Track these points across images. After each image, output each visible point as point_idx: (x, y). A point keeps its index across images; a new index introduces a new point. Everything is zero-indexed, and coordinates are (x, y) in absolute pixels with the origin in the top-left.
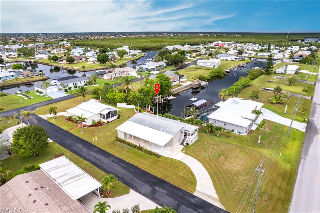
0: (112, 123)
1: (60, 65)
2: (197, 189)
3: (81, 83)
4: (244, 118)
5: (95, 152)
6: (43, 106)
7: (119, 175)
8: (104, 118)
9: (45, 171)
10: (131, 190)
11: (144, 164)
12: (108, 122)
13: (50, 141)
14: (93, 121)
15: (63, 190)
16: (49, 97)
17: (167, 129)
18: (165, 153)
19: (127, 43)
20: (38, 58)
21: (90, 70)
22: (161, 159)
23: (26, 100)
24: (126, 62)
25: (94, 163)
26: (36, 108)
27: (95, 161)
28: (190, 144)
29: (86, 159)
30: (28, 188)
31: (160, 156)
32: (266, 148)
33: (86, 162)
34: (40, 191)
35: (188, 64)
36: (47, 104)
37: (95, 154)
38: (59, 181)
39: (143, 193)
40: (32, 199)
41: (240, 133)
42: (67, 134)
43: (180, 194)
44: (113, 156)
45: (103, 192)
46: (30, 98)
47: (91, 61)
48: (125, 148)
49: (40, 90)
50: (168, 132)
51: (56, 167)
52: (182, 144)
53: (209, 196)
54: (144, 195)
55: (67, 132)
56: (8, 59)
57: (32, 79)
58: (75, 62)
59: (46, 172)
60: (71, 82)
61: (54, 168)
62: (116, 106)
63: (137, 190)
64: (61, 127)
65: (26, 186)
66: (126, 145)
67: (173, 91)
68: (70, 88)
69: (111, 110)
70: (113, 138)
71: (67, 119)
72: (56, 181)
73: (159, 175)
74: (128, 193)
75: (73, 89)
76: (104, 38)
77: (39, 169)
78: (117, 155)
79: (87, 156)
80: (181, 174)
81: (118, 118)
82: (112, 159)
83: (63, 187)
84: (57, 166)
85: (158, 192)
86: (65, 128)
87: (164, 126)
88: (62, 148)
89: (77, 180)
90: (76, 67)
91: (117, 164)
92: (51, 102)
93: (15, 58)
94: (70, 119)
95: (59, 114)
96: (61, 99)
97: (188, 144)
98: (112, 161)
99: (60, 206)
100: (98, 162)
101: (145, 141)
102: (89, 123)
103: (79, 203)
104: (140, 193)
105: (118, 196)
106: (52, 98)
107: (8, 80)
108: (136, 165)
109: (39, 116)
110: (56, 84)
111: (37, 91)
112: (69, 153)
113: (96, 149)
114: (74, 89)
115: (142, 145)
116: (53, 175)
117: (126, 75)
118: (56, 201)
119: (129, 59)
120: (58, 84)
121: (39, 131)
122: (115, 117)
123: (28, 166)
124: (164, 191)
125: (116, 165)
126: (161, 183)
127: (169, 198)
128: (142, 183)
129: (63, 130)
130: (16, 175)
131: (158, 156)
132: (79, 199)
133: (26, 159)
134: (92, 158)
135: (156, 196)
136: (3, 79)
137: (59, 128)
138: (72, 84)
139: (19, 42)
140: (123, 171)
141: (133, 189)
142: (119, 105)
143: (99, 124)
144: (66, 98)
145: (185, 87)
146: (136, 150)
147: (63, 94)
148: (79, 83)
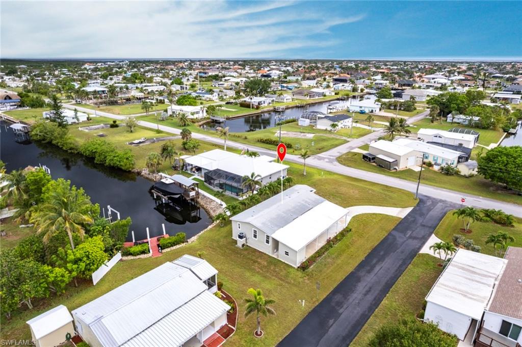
9: (487, 304)
15: (502, 272)
38: (490, 281)
51: (465, 296)
59: (489, 301)
61: (471, 296)
72: (494, 285)
83: (498, 273)
84: (462, 297)
89: (473, 267)
116: (485, 292)
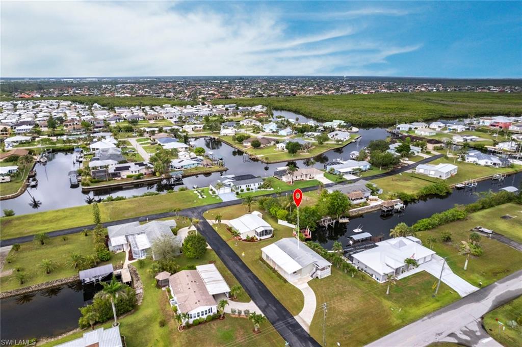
0: (264, 241)
1: (244, 149)
2: (300, 314)
3: (254, 185)
4: (387, 265)
5: (239, 265)
6: (212, 209)
7: (248, 288)
8: (258, 235)
10: (252, 301)
11: (272, 285)
12: (261, 240)
13: (209, 247)
14: (248, 236)
15: (206, 286)
16: (220, 199)
17: (301, 259)
18: (292, 280)
19: (345, 111)
20: (223, 134)
21: (275, 161)
22: (287, 284)
23: (200, 199)
24: (325, 151)
25: (235, 275)
26: (206, 211)
27: (236, 273)
28: (319, 278)
29: (230, 270)
30: (187, 280)
31: (287, 282)
32: (391, 300)
33: (229, 272)
34: (194, 283)
35: (409, 165)
36: (216, 208)
37: (238, 267)
38: (205, 281)
39: (259, 305)
40: (188, 286)
41: (377, 279)
42: (224, 244)
43: (285, 314)
44: (252, 272)
45: (231, 297)
46: (203, 197)
47: (280, 147)
48: (264, 268)
49: (214, 189)
50: (299, 263)
51: (206, 270)
52: (312, 276)
53: (304, 322)
54: (259, 307)
55: (225, 242)
56: (193, 133)
57: (210, 169)
58: (262, 146)
59: (199, 272)
60: (245, 184)
62: (277, 222)
63: (256, 303)
64: (221, 236)
65: (187, 278)
66: (265, 265)
67: (352, 212)
68: (242, 191)
69: (266, 229)
70: (258, 257)
71: (228, 229)
73: (277, 297)
74: (249, 302)
75: (245, 191)
76: (319, 94)
77: (196, 269)
78: (255, 272)
79: (232, 268)
80: (295, 300)
81: (272, 237)
82: (250, 274)
85: (269, 308)
86: (224, 237)
87: (300, 257)
88: (217, 256)
89: (216, 283)
90: (260, 154)
91: (252, 279)
92: (220, 205)
93: (200, 131)
94: (230, 229)
95: (223, 222)
96: (230, 204)
97: (317, 277)
98: (249, 276)
99: (201, 295)
100: (238, 275)
101: (279, 267)
102: (244, 237)
103: (212, 297)
104: (257, 304)
105: (241, 302)
106: (222, 200)
107: (189, 168)
108: (265, 284)
109: (207, 220)
110: (229, 183)
111: (212, 190)
112: (219, 262)
113: (241, 264)
114: (247, 192)
115: (276, 269)
116: (203, 275)
117: (310, 178)
118: (200, 291)
119: (331, 146)
120: (232, 184)
121: (202, 240)
122: (269, 236)
123: (190, 265)
124: (275, 309)
125: (250, 280)
126: (276, 302)
127: (274, 313)
128: (262, 298)
129: (222, 239)
130: (182, 270)
131: (285, 281)
132: (213, 295)
133: (190, 259)
134: (235, 270)
135: (267, 310)
136: (185, 167)
137: (219, 236)
138: (245, 186)
139: (208, 99)
140: (253, 286)
141: (253, 300)
142: (280, 222)
143: (252, 240)
144: (235, 203)
145: (372, 207)
146: (271, 272)
147: (234, 198)
148: (252, 185)
